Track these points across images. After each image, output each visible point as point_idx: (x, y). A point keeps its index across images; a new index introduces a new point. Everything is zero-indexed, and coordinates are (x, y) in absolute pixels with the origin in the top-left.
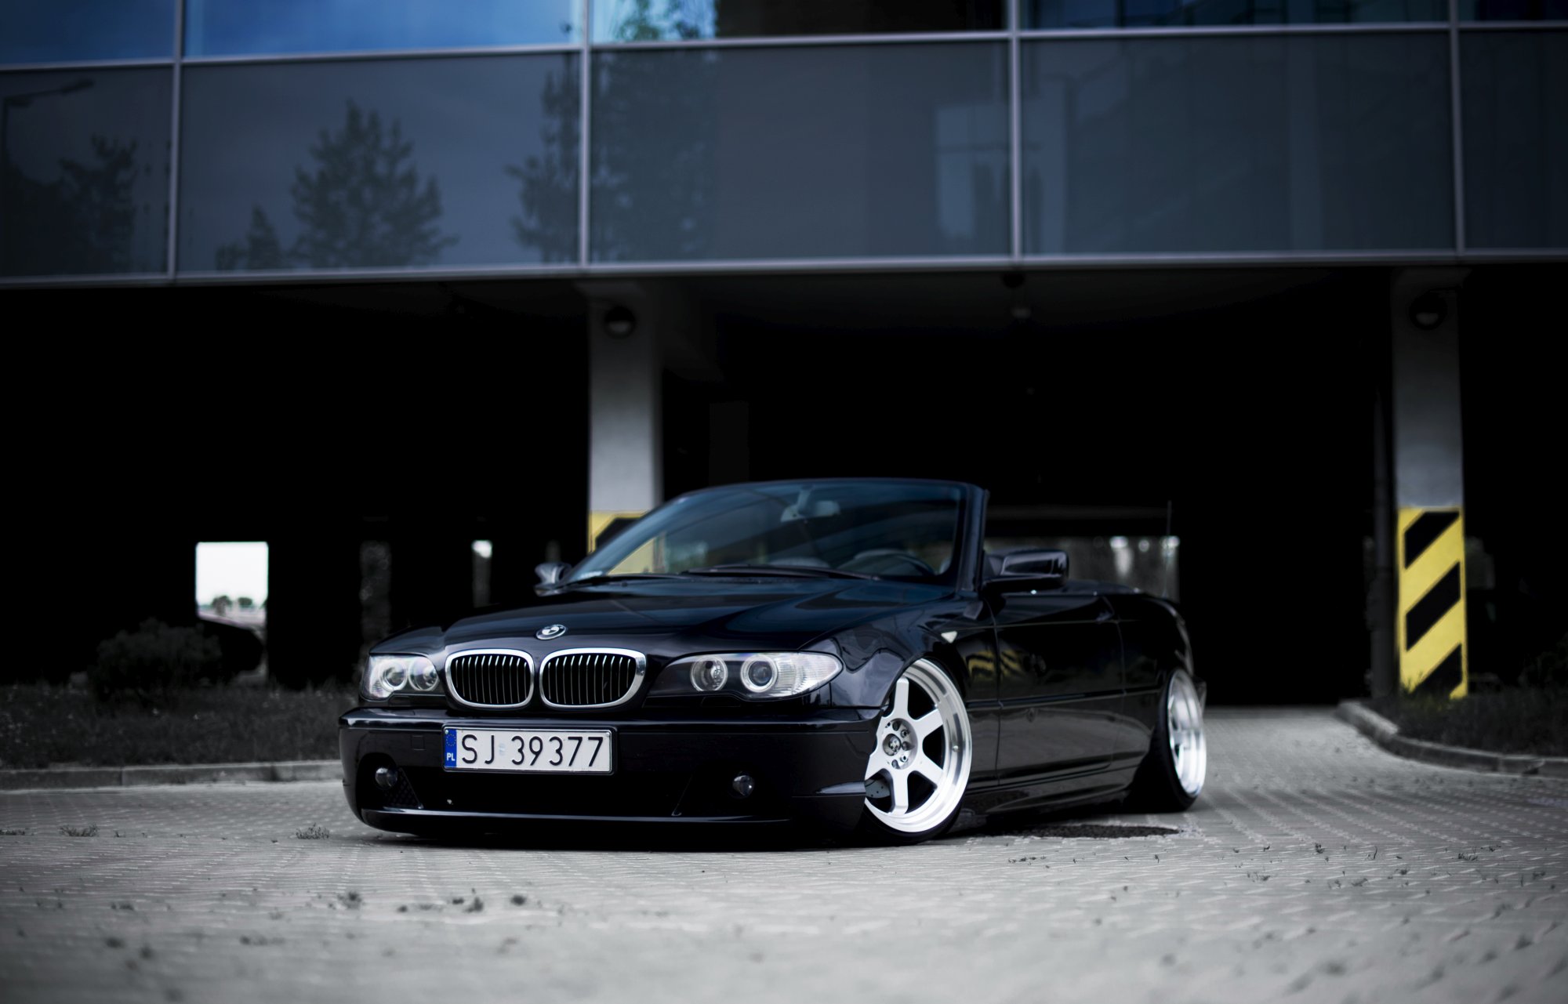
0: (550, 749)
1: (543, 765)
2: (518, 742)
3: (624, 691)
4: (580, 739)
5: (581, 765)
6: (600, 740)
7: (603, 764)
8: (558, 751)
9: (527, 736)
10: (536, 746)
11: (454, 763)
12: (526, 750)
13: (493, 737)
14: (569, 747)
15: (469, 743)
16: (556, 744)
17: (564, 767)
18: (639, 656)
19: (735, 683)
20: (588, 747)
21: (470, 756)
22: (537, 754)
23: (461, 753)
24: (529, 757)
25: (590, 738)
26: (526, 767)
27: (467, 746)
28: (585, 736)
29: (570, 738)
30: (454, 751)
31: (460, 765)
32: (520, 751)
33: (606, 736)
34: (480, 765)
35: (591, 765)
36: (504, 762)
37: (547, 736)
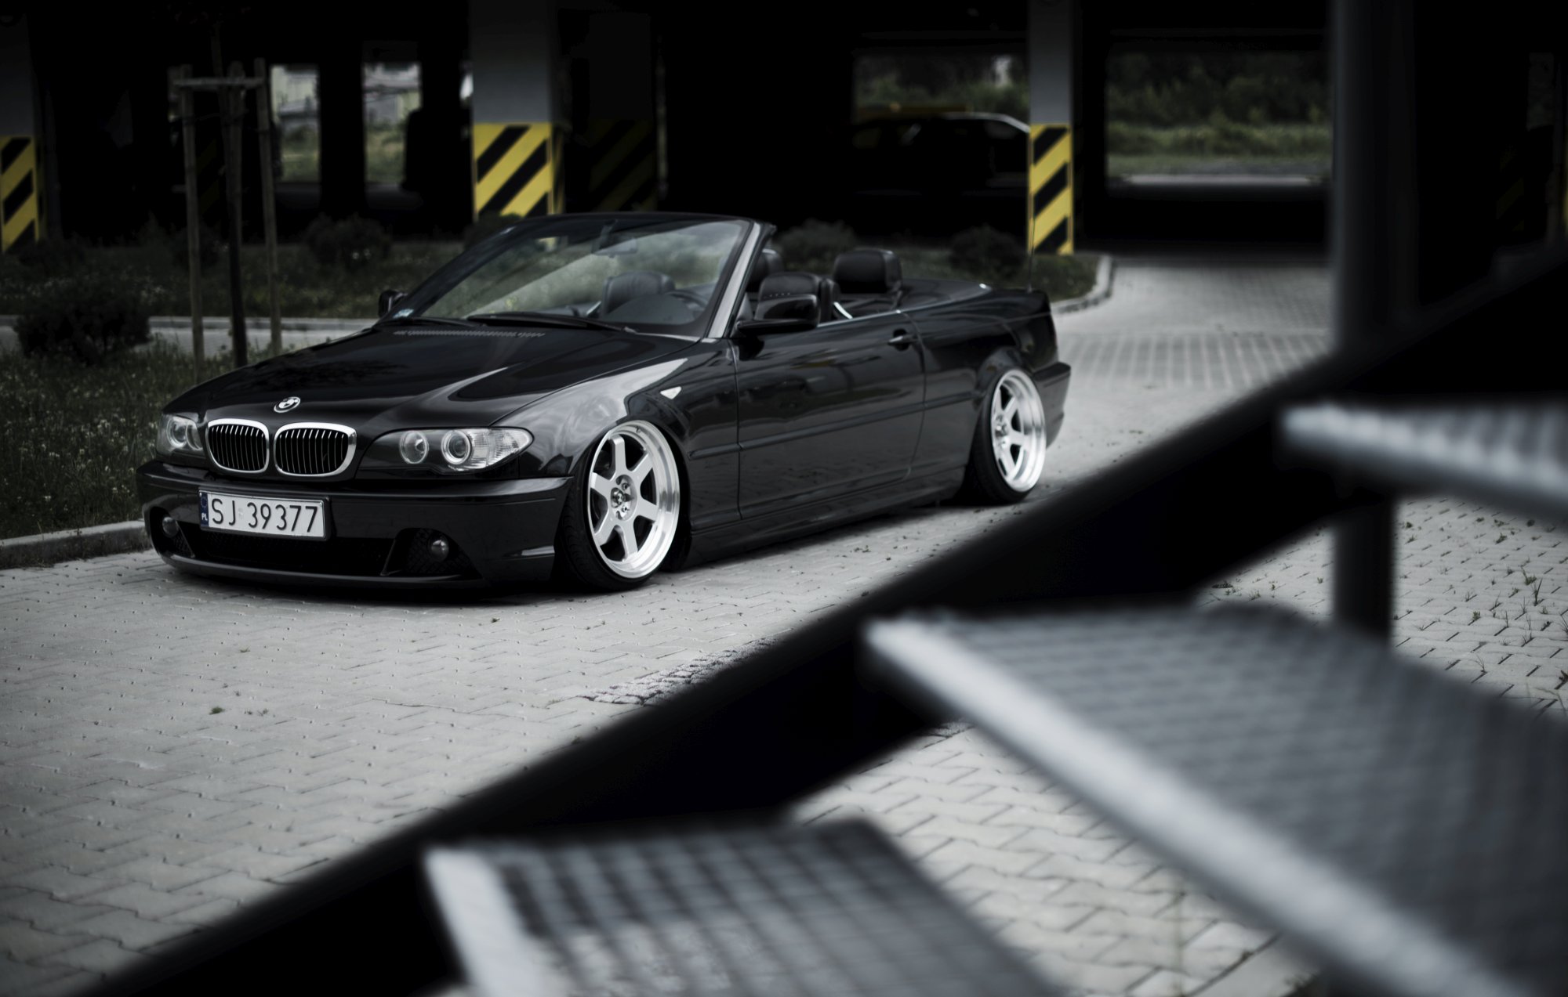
0: (277, 514)
1: (272, 530)
2: (252, 507)
3: (340, 463)
4: (299, 508)
5: (301, 531)
6: (315, 509)
7: (318, 531)
8: (283, 518)
9: (259, 502)
10: (266, 510)
11: (207, 523)
12: (259, 515)
13: (233, 502)
14: (291, 515)
15: (217, 505)
16: (281, 511)
17: (288, 532)
18: (349, 431)
19: (436, 455)
20: (306, 515)
21: (218, 519)
22: (267, 519)
23: (212, 515)
24: (262, 521)
25: (307, 508)
26: (259, 530)
27: (216, 508)
28: (303, 505)
29: (292, 507)
30: (207, 512)
31: (212, 525)
32: (254, 515)
33: (319, 505)
34: (225, 526)
35: (309, 530)
36: (243, 526)
37: (273, 503)
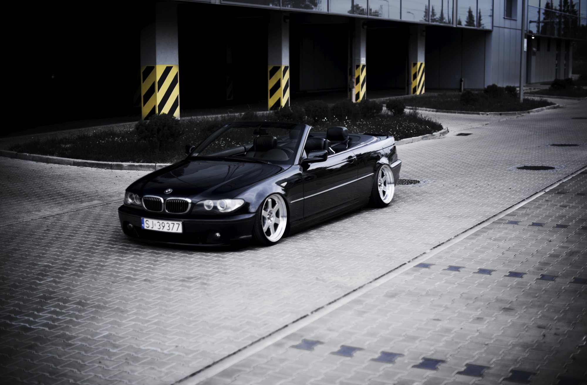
0: (166, 226)
1: (165, 230)
2: (159, 223)
3: (186, 210)
4: (174, 224)
5: (174, 231)
6: (179, 224)
7: (180, 231)
8: (169, 226)
9: (161, 222)
10: (163, 224)
12: (161, 226)
13: (153, 221)
14: (171, 226)
16: (168, 225)
17: (170, 231)
18: (189, 200)
19: (215, 208)
20: (176, 226)
21: (148, 226)
22: (164, 227)
23: (146, 225)
24: (162, 227)
25: (177, 224)
26: (161, 230)
27: (147, 223)
29: (172, 223)
30: (144, 224)
31: (145, 228)
32: (160, 225)
33: (180, 223)
34: (150, 228)
35: (177, 231)
36: (156, 228)
37: (165, 222)
